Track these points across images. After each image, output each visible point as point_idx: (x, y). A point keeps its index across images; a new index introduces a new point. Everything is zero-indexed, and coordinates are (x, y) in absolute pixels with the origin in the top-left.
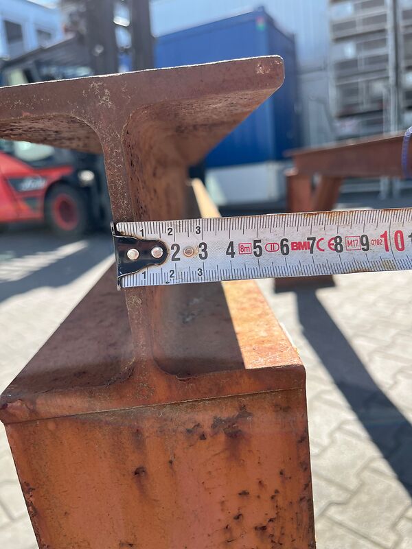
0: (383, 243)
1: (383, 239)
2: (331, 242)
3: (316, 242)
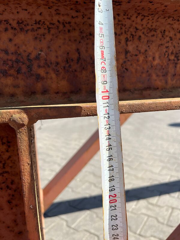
0: (105, 91)
1: (106, 91)
2: (104, 68)
3: (104, 61)
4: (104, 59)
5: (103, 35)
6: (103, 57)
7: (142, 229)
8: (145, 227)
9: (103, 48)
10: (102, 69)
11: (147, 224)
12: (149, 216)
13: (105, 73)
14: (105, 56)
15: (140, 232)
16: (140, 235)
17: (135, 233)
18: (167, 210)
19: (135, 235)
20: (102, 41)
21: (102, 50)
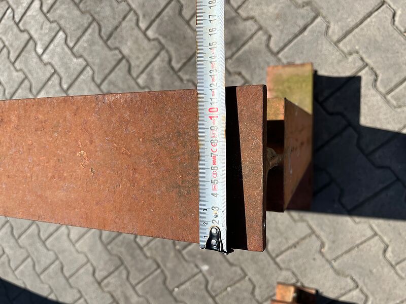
0: (214, 118)
2: (213, 144)
3: (213, 153)
4: (213, 155)
5: (212, 183)
6: (214, 158)
7: (152, 273)
8: (147, 273)
9: (213, 168)
10: (215, 144)
11: (142, 277)
12: (134, 288)
13: (213, 139)
14: (212, 159)
15: (156, 270)
16: (159, 266)
17: (162, 271)
18: (108, 284)
19: (164, 269)
20: (215, 176)
21: (215, 166)
